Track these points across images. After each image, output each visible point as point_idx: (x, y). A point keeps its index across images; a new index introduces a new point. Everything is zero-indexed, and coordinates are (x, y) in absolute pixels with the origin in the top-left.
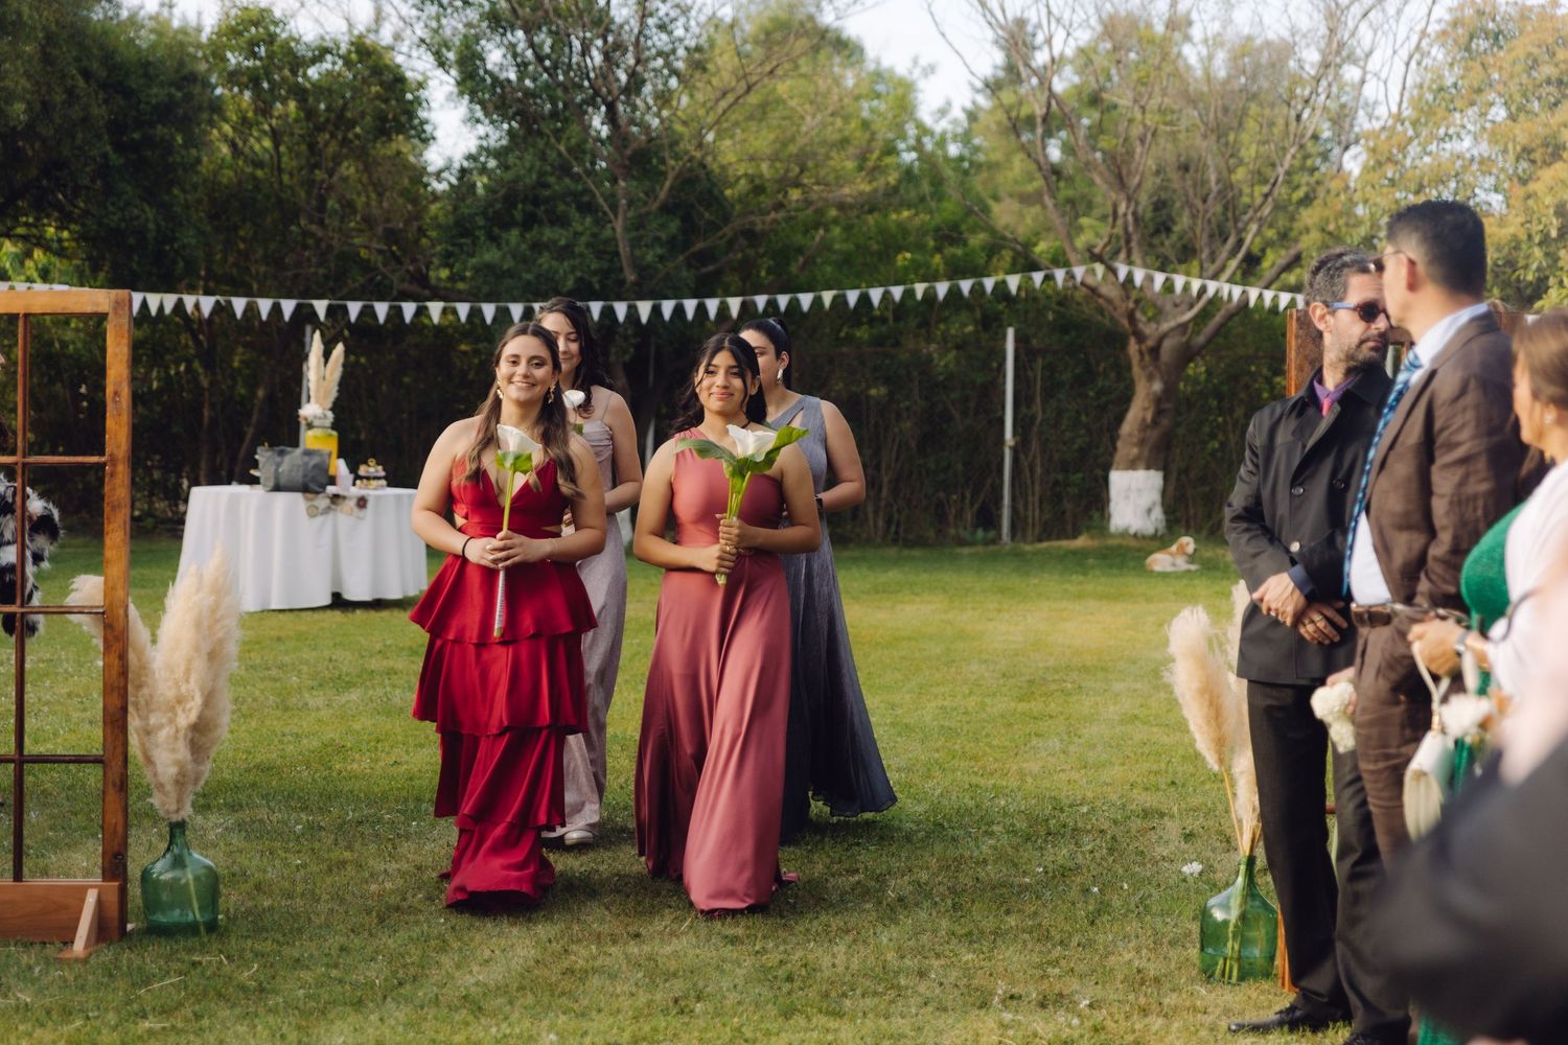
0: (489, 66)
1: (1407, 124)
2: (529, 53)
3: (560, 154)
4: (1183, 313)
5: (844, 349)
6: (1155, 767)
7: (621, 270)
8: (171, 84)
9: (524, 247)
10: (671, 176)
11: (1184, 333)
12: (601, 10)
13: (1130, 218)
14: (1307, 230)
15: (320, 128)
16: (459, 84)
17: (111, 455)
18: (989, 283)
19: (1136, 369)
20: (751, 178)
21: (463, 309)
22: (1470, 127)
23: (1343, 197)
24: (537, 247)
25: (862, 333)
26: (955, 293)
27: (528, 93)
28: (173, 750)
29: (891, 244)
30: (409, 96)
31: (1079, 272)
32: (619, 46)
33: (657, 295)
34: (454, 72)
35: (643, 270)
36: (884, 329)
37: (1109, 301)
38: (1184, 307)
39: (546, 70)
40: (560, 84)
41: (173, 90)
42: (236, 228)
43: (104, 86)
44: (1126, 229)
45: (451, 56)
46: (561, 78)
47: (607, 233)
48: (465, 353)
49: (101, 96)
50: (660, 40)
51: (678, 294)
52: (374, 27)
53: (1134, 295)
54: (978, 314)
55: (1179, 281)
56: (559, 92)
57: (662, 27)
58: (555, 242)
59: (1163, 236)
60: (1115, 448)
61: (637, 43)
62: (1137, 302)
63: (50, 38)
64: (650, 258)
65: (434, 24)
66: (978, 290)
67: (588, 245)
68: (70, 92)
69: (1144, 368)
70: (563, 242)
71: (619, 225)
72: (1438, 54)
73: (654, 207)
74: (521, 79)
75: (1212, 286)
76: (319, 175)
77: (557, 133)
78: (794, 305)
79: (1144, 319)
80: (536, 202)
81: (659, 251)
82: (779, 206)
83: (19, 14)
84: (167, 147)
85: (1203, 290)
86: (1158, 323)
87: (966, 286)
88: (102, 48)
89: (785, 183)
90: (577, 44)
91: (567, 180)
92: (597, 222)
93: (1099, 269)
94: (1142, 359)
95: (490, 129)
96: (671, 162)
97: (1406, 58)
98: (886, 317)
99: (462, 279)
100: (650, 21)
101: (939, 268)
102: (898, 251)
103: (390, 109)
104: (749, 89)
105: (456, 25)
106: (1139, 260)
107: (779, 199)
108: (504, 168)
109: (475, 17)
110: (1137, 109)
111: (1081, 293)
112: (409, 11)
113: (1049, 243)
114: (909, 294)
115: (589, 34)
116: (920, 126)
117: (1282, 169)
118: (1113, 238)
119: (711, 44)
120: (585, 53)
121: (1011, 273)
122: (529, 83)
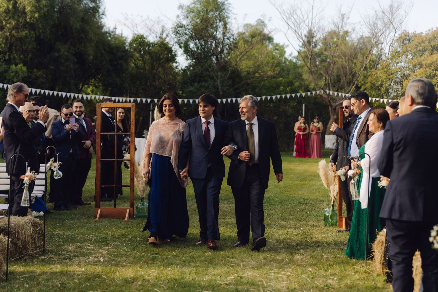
0: (191, 47)
1: (390, 60)
2: (199, 45)
3: (206, 67)
5: (268, 109)
6: (325, 193)
7: (219, 92)
9: (198, 87)
10: (230, 71)
12: (215, 35)
13: (329, 80)
14: (368, 83)
15: (154, 61)
16: (184, 51)
17: (132, 132)
18: (298, 95)
19: (331, 113)
20: (247, 71)
21: (186, 101)
22: (403, 60)
23: (375, 75)
24: (201, 87)
25: (272, 105)
26: (291, 96)
27: (199, 53)
28: (142, 185)
29: (278, 86)
30: (173, 54)
31: (318, 92)
32: (219, 43)
33: (227, 97)
34: (183, 49)
35: (224, 92)
36: (276, 104)
37: (325, 98)
38: (341, 99)
39: (203, 48)
40: (206, 52)
41: (123, 53)
42: (136, 82)
43: (109, 52)
44: (328, 82)
45: (182, 45)
46: (206, 50)
47: (216, 84)
48: (185, 109)
49: (108, 54)
50: (227, 41)
51: (231, 97)
52: (162, 33)
53: (330, 97)
54: (297, 101)
55: (340, 94)
56: (206, 53)
57: (228, 39)
59: (339, 83)
60: (326, 130)
61: (222, 43)
62: (331, 98)
63: (97, 42)
64: (225, 89)
65: (179, 39)
66: (296, 96)
67: (212, 86)
68: (102, 54)
69: (332, 113)
70: (206, 86)
71: (219, 82)
72: (396, 44)
73: (226, 78)
74: (197, 50)
76: (154, 71)
77: (205, 62)
79: (332, 102)
80: (201, 77)
81: (227, 88)
82: (253, 78)
83: (91, 38)
84: (122, 65)
86: (335, 103)
87: (293, 95)
89: (254, 72)
90: (210, 43)
91: (208, 72)
92: (214, 81)
93: (322, 91)
94: (332, 111)
95: (191, 61)
96: (230, 68)
97: (389, 45)
98: (276, 102)
99: (184, 94)
100: (225, 37)
101: (288, 91)
102: (279, 87)
103: (169, 57)
104: (247, 52)
105: (183, 39)
106: (331, 89)
107: (253, 76)
108: (194, 69)
109: (187, 37)
110: (331, 56)
111: (319, 97)
112: (173, 36)
113: (312, 86)
114: (281, 97)
115: (212, 41)
116: (285, 58)
117: (362, 70)
118: (325, 85)
119: (239, 42)
120: (211, 45)
121: (303, 92)
122: (199, 51)
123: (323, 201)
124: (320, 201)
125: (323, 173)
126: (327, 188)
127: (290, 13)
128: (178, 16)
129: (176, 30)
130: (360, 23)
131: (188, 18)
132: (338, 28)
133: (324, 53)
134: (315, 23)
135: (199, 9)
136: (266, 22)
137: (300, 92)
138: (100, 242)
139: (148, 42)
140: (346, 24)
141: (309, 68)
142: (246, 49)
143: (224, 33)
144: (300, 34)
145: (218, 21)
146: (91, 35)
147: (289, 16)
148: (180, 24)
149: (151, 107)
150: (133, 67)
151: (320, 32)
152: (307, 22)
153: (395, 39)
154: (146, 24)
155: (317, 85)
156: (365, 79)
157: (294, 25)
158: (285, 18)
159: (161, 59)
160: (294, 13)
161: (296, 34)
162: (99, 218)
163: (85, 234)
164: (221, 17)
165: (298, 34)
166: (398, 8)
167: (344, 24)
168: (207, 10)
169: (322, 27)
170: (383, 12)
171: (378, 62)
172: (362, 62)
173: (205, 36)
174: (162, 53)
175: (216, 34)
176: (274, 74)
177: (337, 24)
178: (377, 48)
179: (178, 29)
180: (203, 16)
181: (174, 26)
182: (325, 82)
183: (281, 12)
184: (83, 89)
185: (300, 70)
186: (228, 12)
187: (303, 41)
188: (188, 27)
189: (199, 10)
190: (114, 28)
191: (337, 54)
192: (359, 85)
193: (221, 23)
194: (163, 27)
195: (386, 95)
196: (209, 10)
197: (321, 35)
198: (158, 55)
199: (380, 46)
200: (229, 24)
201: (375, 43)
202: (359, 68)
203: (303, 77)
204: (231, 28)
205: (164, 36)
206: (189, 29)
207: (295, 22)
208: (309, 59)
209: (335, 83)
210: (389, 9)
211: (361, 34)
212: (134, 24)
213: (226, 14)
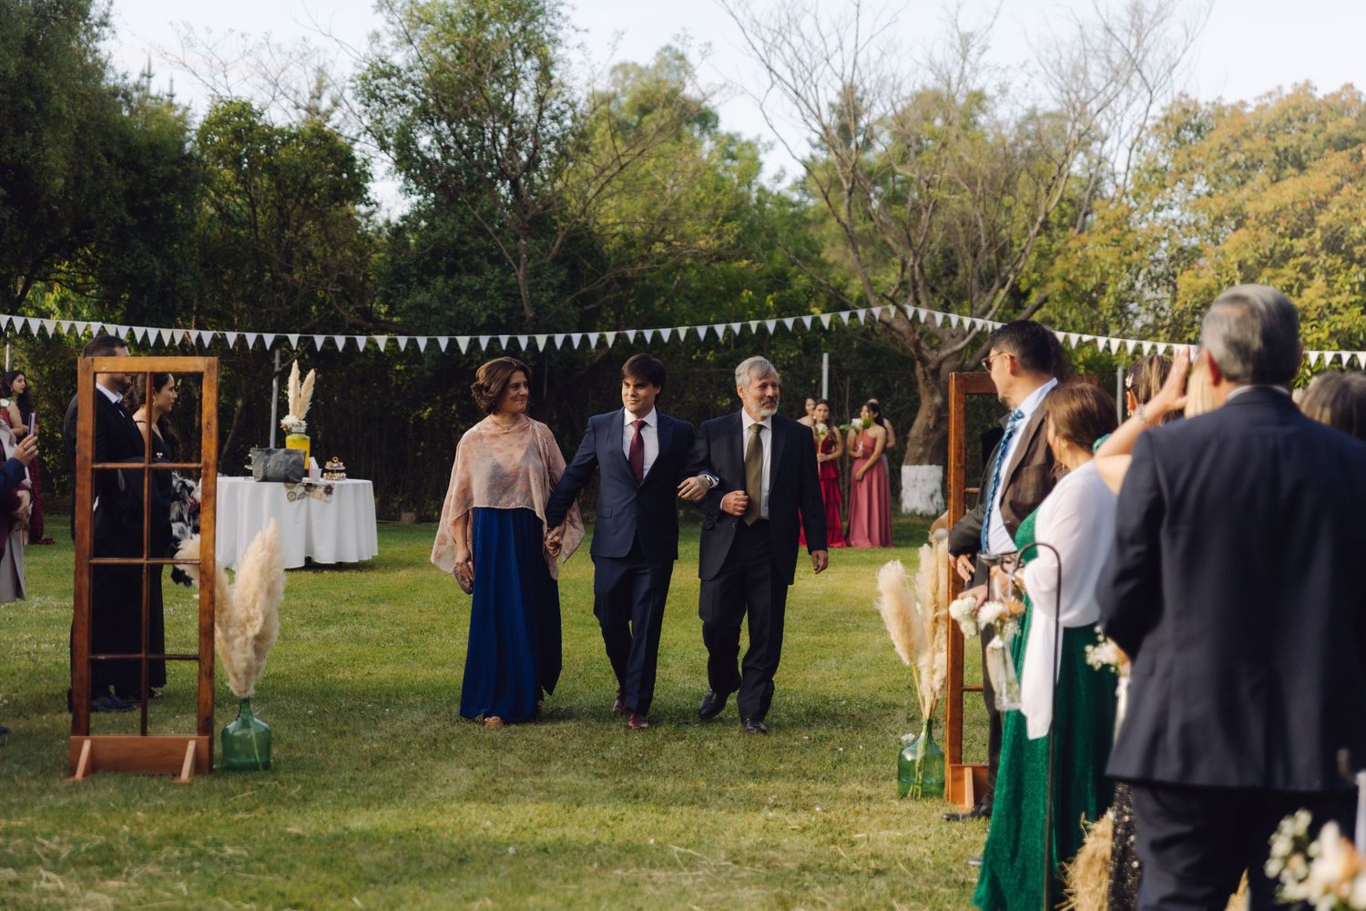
0: (421, 149)
1: (1131, 198)
2: (452, 139)
3: (475, 218)
4: (957, 343)
5: (696, 370)
6: (899, 679)
7: (522, 309)
8: (174, 162)
9: (447, 290)
10: (561, 234)
11: (959, 358)
12: (507, 105)
13: (916, 269)
14: (1053, 280)
15: (286, 196)
16: (397, 162)
17: (205, 462)
18: (807, 320)
19: (921, 386)
20: (624, 236)
21: (403, 341)
22: (1177, 199)
23: (1079, 254)
24: (457, 290)
25: (710, 356)
26: (781, 327)
27: (450, 170)
28: (244, 652)
29: (734, 287)
30: (357, 171)
31: (877, 311)
32: (522, 134)
33: (550, 329)
34: (392, 153)
35: (538, 308)
36: (727, 354)
37: (900, 333)
38: (958, 338)
39: (464, 153)
40: (477, 165)
41: (175, 168)
42: (222, 273)
43: (120, 165)
44: (913, 277)
45: (390, 140)
46: (476, 157)
47: (511, 280)
48: (400, 371)
49: (121, 172)
51: (567, 329)
52: (317, 94)
53: (919, 330)
54: (800, 341)
55: (954, 318)
56: (475, 171)
57: (554, 118)
58: (471, 287)
59: (951, 277)
60: (907, 448)
61: (535, 132)
62: (921, 334)
63: (82, 127)
64: (544, 299)
65: (378, 116)
66: (799, 325)
67: (497, 289)
68: (97, 169)
69: (927, 385)
70: (477, 287)
71: (521, 274)
72: (1152, 143)
73: (548, 259)
74: (444, 159)
75: (979, 323)
76: (288, 234)
77: (473, 202)
78: (657, 337)
79: (927, 347)
80: (457, 255)
81: (552, 294)
82: (643, 259)
83: (59, 110)
84: (170, 211)
85: (973, 325)
86: (938, 350)
87: (789, 322)
88: (121, 135)
89: (650, 240)
90: (489, 135)
91: (481, 239)
92: (503, 272)
93: (893, 309)
94: (926, 379)
95: (421, 197)
96: (562, 224)
97: (1129, 146)
98: (727, 346)
99: (397, 315)
100: (545, 114)
101: (768, 308)
102: (739, 291)
103: (342, 180)
104: (622, 168)
105: (393, 118)
106: (923, 302)
107: (645, 252)
108: (432, 227)
109: (409, 111)
110: (922, 183)
111: (878, 328)
112: (358, 107)
113: (855, 288)
114: (746, 328)
115: (498, 125)
116: (761, 190)
117: (1033, 232)
118: (903, 284)
119: (593, 131)
120: (495, 138)
121: (824, 312)
122: (452, 163)
123: (895, 706)
124: (885, 706)
125: (894, 610)
126: (908, 663)
127: (777, 28)
128: (376, 36)
129: (370, 84)
130: (1024, 65)
131: (410, 42)
132: (949, 85)
133: (898, 170)
134: (867, 65)
135: (449, 10)
136: (693, 57)
137: (814, 310)
138: (90, 864)
139: (266, 126)
140: (975, 70)
141: (844, 226)
142: (618, 157)
143: (540, 100)
144: (812, 102)
145: (519, 54)
146: (61, 102)
147: (774, 40)
148: (381, 65)
149: (277, 361)
150: (212, 216)
151: (885, 98)
152: (836, 62)
153: (1150, 123)
154: (260, 62)
155: (871, 284)
156: (1044, 263)
157: (792, 71)
158: (759, 44)
159: (314, 190)
160: (793, 28)
161: (797, 104)
162: (85, 775)
163: (34, 834)
164: (529, 42)
165: (806, 102)
166: (1160, 16)
167: (967, 69)
168: (480, 16)
169: (891, 80)
170: (1108, 30)
171: (1089, 205)
172: (1032, 205)
173: (474, 109)
174: (317, 169)
175: (513, 99)
176: (720, 246)
177: (944, 71)
178: (1087, 153)
179: (374, 83)
180: (467, 35)
181: (359, 71)
182: (902, 276)
183: (747, 24)
184: (29, 295)
185: (813, 233)
186: (558, 21)
187: (825, 128)
188: (410, 75)
189: (450, 16)
190: (143, 75)
191: (946, 174)
192: (1023, 287)
193: (529, 63)
194: (321, 72)
195: (1119, 323)
196: (486, 16)
197: (889, 106)
198: (303, 176)
199: (1096, 146)
200: (560, 65)
201: (1080, 136)
202: (1022, 225)
203: (823, 255)
204: (565, 80)
205: (325, 103)
206: (414, 84)
207: (796, 62)
208: (845, 193)
209: (938, 279)
210: (1127, 19)
211: (1028, 104)
212: (215, 62)
213: (548, 29)
